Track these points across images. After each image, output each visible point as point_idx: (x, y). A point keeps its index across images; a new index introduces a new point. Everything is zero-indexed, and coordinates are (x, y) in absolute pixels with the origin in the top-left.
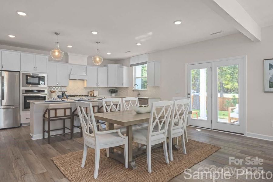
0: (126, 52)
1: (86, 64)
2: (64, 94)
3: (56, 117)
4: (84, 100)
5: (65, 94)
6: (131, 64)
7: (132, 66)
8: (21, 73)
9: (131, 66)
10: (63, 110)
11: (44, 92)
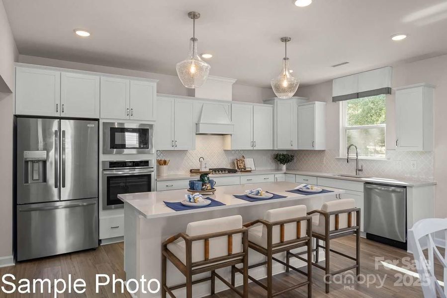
0: (334, 66)
1: (230, 98)
2: (206, 179)
3: (206, 259)
4: (263, 196)
5: (208, 178)
6: (335, 94)
7: (336, 99)
8: (101, 122)
9: (333, 101)
10: (225, 239)
11: (148, 166)
